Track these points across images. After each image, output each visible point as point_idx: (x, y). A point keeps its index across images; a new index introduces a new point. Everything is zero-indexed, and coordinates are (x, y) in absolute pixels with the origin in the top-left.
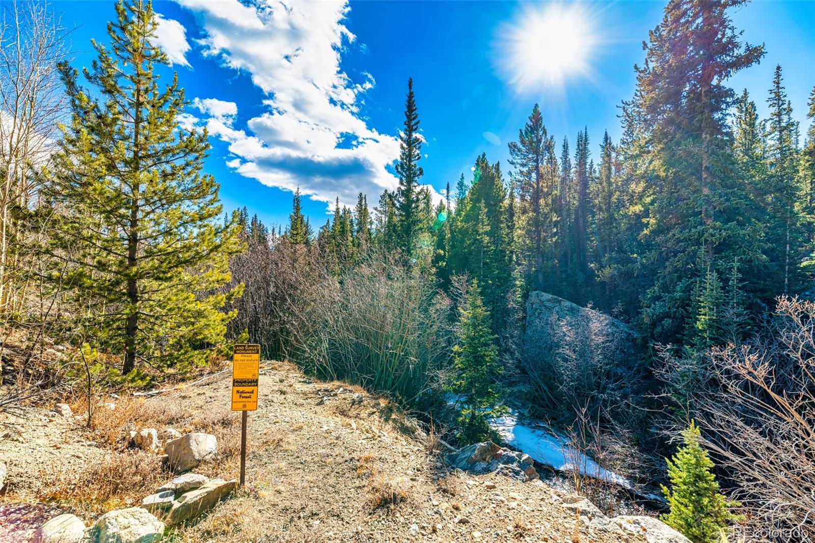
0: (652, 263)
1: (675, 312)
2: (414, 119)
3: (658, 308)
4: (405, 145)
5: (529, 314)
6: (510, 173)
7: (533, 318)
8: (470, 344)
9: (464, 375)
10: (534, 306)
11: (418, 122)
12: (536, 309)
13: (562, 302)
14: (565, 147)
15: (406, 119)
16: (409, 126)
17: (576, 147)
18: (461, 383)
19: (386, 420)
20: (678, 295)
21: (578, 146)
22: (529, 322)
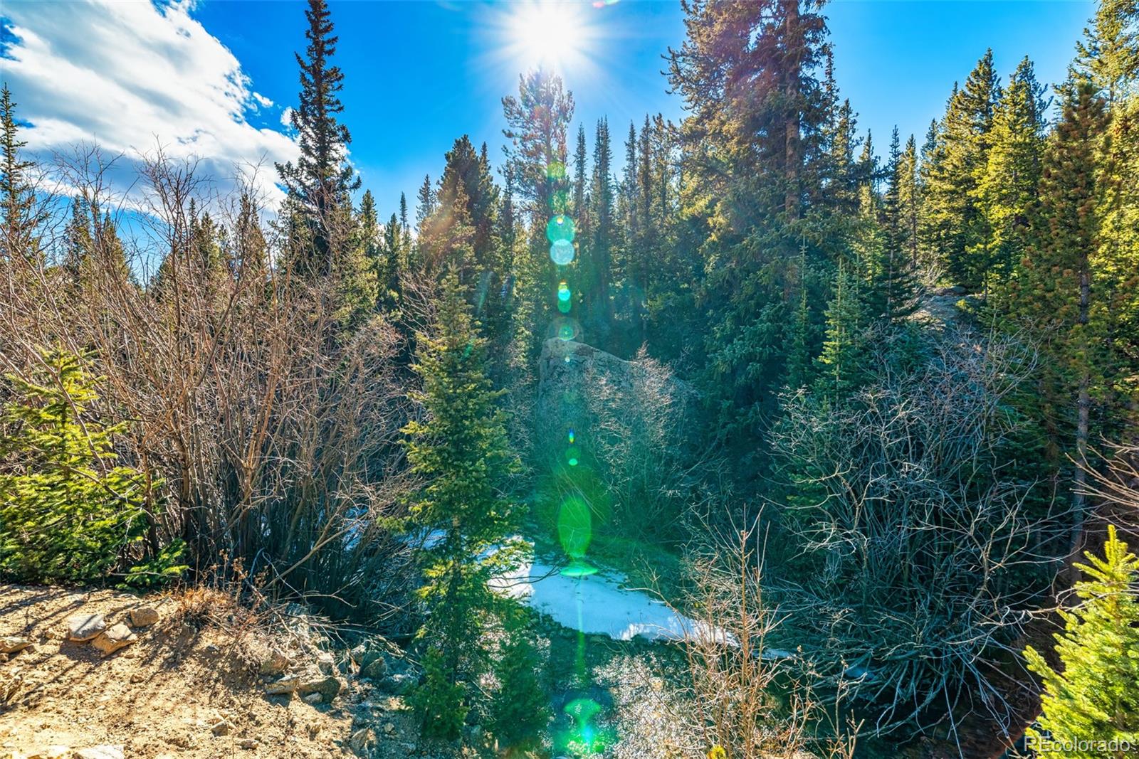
0: (720, 287)
1: (761, 353)
2: (327, 30)
3: (738, 348)
4: (309, 77)
5: (543, 375)
6: (505, 150)
7: (550, 382)
8: (445, 411)
9: (433, 488)
10: (551, 362)
11: (335, 40)
12: (555, 367)
13: (595, 354)
14: (581, 140)
15: (309, 26)
16: (316, 43)
17: (596, 141)
18: (425, 508)
19: (173, 664)
20: (764, 327)
21: (598, 139)
22: (544, 390)
